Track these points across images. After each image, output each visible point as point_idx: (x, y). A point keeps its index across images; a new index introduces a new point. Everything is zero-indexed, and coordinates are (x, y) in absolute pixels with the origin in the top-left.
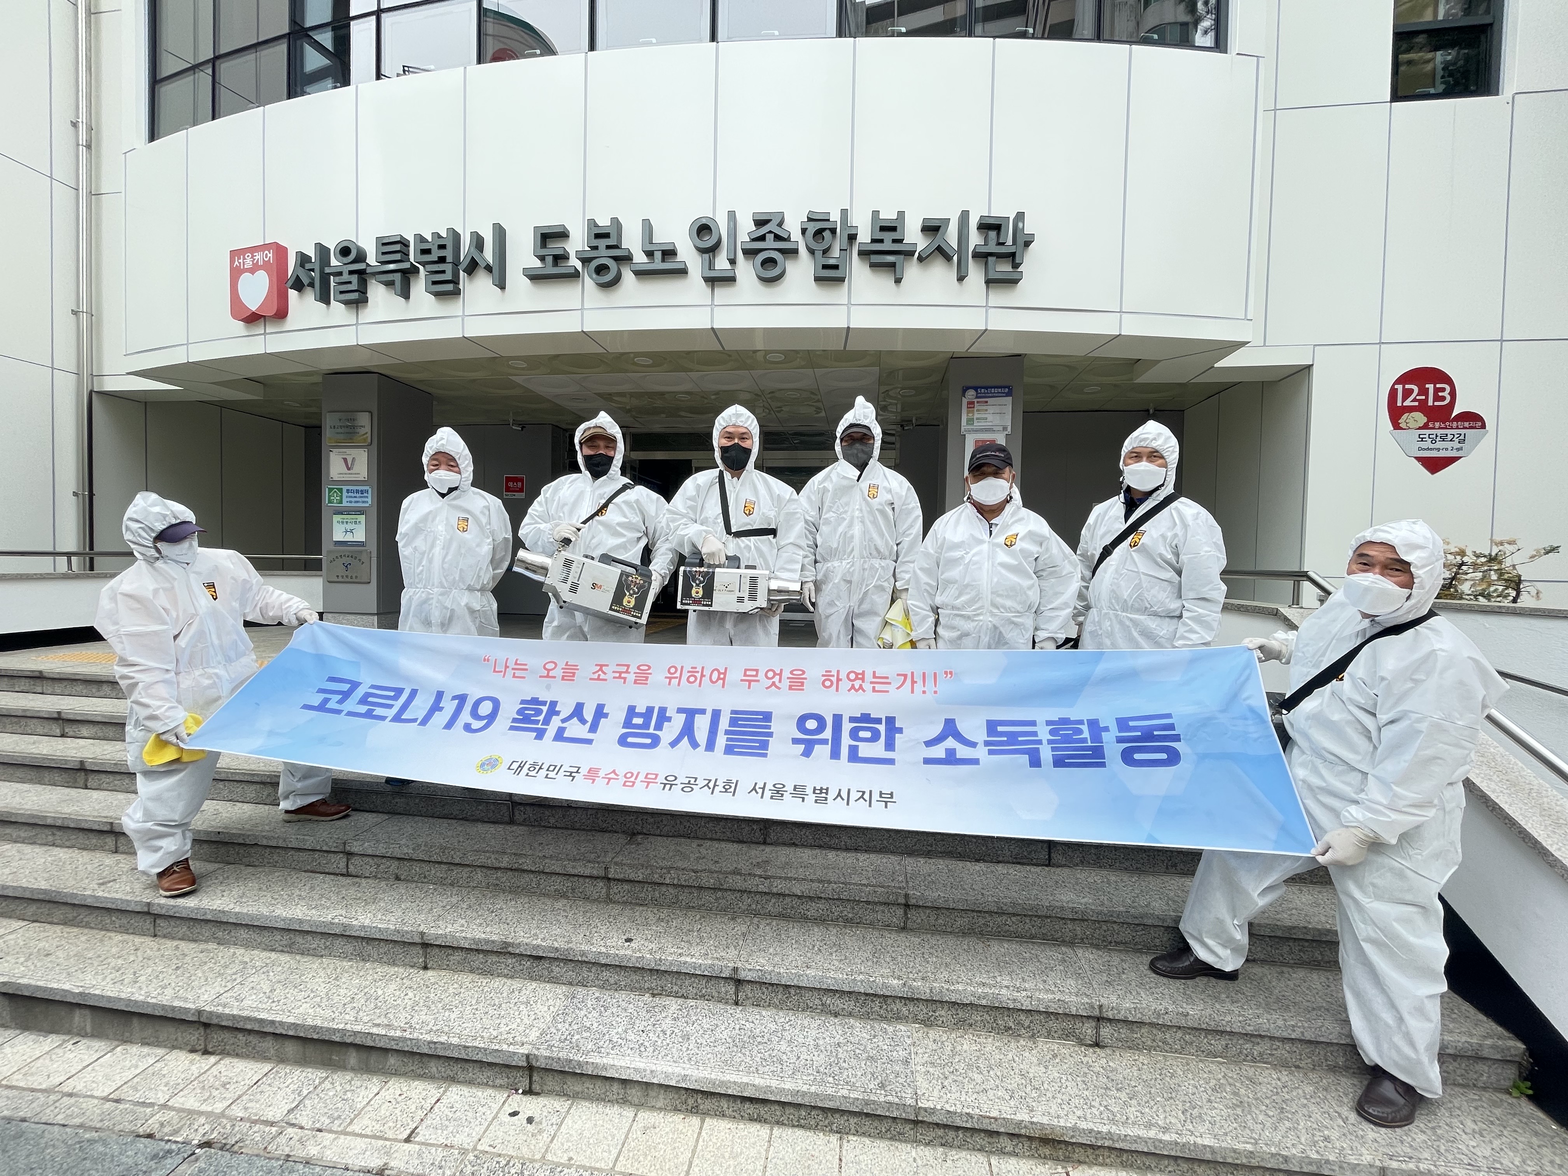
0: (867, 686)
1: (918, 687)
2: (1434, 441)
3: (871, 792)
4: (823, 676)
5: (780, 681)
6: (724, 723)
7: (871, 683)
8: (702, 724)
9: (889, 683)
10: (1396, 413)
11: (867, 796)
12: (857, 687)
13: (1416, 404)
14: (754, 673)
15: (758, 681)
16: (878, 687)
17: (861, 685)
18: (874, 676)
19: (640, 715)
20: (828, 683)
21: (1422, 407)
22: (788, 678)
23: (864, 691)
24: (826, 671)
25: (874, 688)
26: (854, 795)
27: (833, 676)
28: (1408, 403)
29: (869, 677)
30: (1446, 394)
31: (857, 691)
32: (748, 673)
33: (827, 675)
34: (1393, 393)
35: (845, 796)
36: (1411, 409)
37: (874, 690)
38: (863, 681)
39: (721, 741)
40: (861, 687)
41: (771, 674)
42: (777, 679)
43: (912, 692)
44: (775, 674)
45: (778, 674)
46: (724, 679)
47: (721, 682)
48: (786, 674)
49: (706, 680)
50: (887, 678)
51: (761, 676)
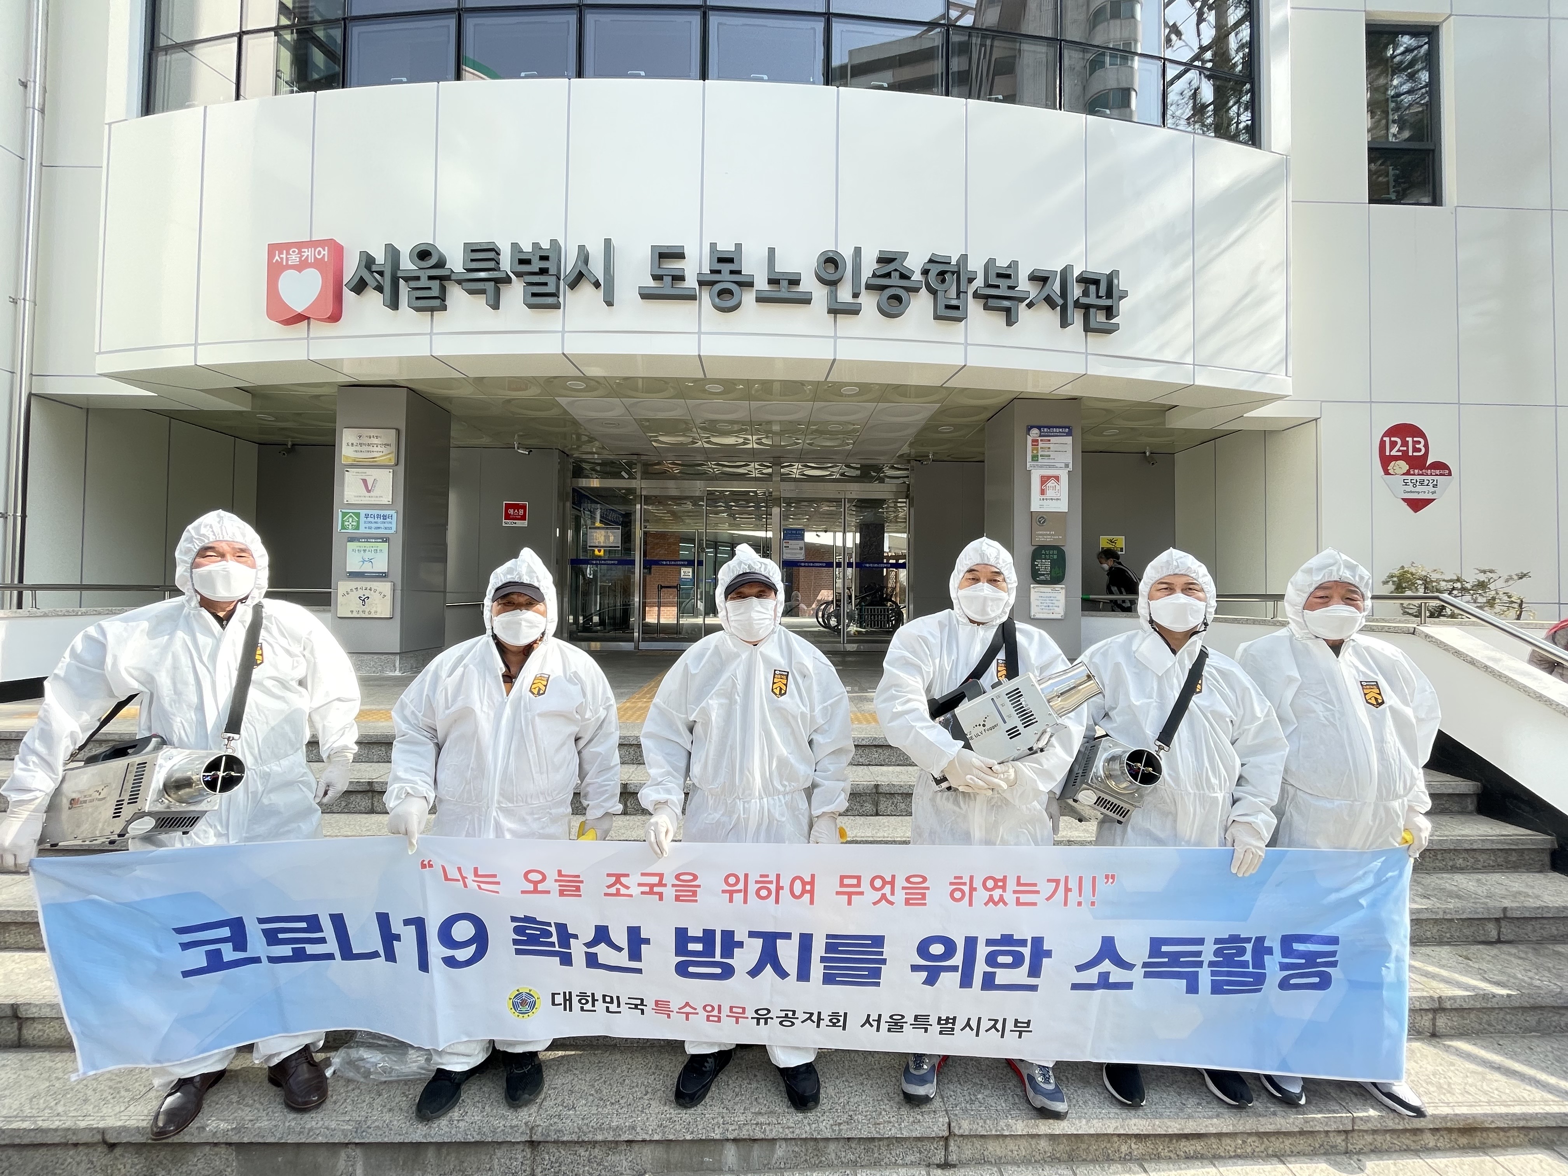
0: (1009, 897)
1: (1073, 896)
3: (1005, 1020)
4: (951, 884)
5: (893, 893)
6: (818, 950)
7: (1015, 892)
8: (788, 952)
9: (1037, 892)
11: (999, 1026)
12: (996, 899)
14: (855, 881)
15: (862, 893)
16: (1024, 898)
17: (1001, 896)
18: (1019, 884)
19: (696, 940)
20: (958, 895)
22: (904, 888)
23: (1005, 904)
24: (956, 878)
25: (1018, 899)
26: (986, 1024)
27: (965, 884)
29: (1011, 885)
31: (996, 904)
32: (846, 881)
33: (957, 882)
35: (974, 1026)
37: (1018, 903)
38: (1004, 891)
39: (817, 970)
40: (1001, 899)
41: (878, 883)
42: (887, 889)
43: (1066, 904)
44: (885, 883)
45: (888, 883)
46: (812, 892)
47: (807, 896)
48: (900, 882)
49: (785, 894)
50: (1035, 885)
51: (865, 886)
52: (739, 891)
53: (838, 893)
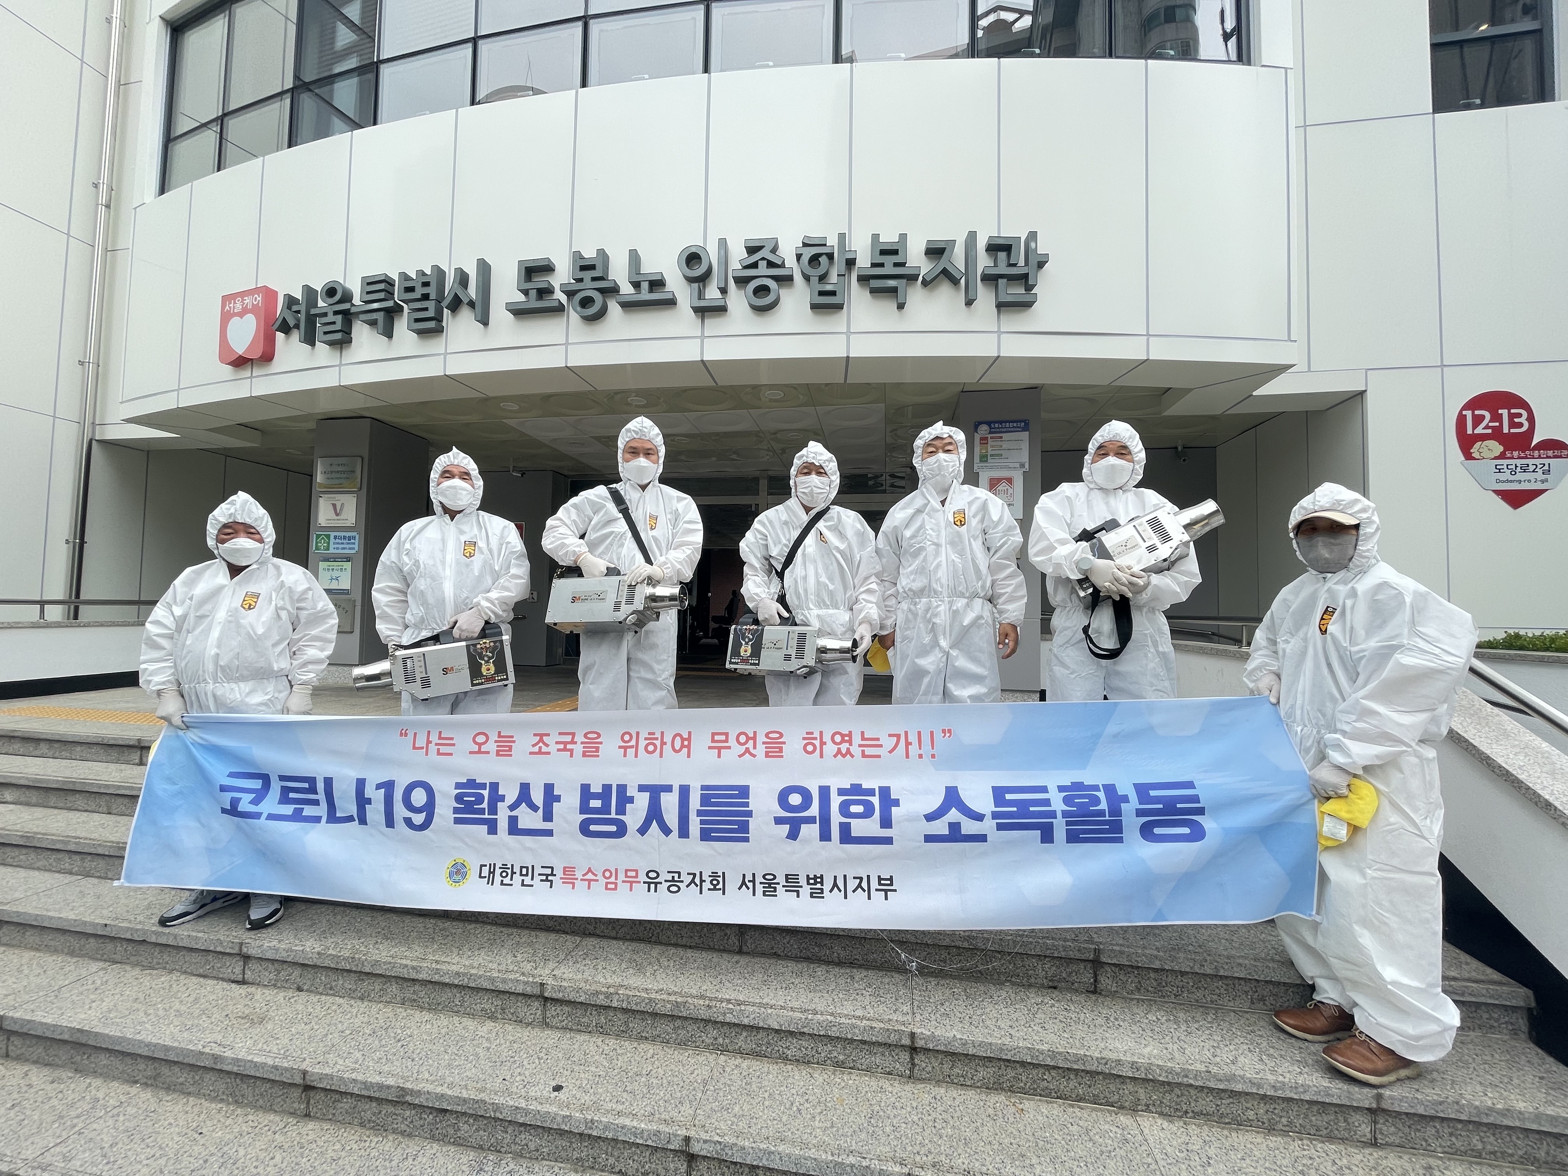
0: (856, 750)
1: (914, 749)
2: (1513, 472)
3: (869, 878)
4: (805, 739)
5: (754, 747)
6: (695, 803)
7: (860, 746)
8: (670, 803)
9: (881, 746)
10: (1466, 442)
11: (865, 885)
12: (844, 751)
13: (1490, 431)
14: (723, 738)
15: (729, 747)
16: (868, 751)
17: (848, 749)
18: (863, 739)
19: (597, 796)
20: (810, 748)
21: (1497, 435)
22: (764, 743)
23: (852, 756)
24: (809, 734)
25: (863, 751)
26: (852, 884)
27: (815, 739)
28: (1479, 430)
29: (857, 740)
30: (1523, 420)
31: (844, 756)
32: (717, 737)
33: (810, 738)
34: (1461, 421)
35: (841, 886)
36: (1483, 438)
37: (864, 755)
38: (851, 744)
39: (694, 824)
40: (848, 751)
41: (743, 739)
42: (750, 744)
43: (907, 756)
44: (748, 739)
45: (751, 738)
46: (689, 747)
47: (685, 750)
48: (761, 738)
49: (668, 748)
50: (878, 739)
51: (732, 742)
52: (632, 747)
53: (710, 748)
